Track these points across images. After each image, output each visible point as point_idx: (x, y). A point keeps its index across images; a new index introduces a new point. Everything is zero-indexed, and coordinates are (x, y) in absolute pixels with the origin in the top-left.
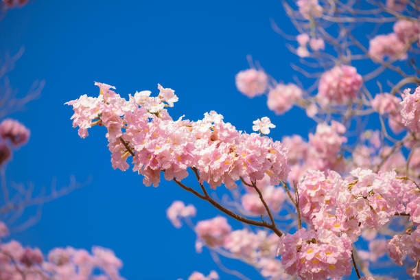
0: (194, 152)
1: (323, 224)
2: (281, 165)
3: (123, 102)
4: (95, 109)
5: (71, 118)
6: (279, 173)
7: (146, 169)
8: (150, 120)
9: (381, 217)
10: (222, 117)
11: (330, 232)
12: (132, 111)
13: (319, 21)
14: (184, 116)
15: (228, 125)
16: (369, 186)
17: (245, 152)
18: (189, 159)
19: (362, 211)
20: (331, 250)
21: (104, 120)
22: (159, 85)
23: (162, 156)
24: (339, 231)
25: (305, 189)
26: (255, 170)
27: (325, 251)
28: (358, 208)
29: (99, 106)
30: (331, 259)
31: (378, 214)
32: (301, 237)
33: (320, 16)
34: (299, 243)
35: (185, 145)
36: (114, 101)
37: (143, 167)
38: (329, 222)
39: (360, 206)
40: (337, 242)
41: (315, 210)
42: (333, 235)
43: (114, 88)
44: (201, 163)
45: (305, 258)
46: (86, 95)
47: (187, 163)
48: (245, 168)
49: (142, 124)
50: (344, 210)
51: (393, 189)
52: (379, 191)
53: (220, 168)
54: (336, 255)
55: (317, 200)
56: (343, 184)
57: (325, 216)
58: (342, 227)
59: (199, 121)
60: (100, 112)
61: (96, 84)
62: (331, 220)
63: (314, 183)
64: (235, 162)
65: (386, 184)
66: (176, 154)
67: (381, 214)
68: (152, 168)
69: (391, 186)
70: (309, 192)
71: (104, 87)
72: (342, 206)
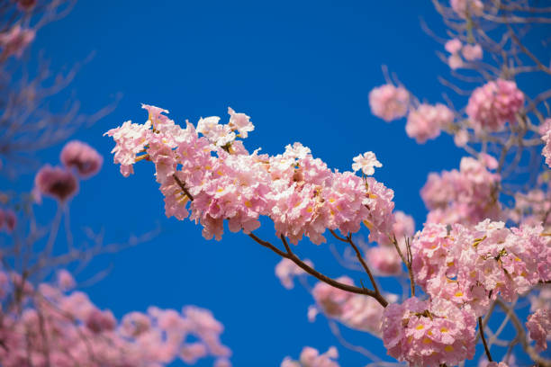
0: (268, 196)
1: (441, 292)
2: (382, 214)
3: (177, 130)
4: (140, 139)
5: (112, 152)
6: (379, 224)
7: (205, 217)
8: (214, 154)
9: (518, 283)
10: (309, 151)
11: (449, 303)
12: (188, 141)
13: (479, 22)
14: (260, 149)
15: (318, 162)
16: (501, 243)
17: (334, 195)
18: (261, 205)
19: (491, 276)
20: (448, 326)
21: (152, 154)
22: (230, 108)
23: (226, 201)
24: (460, 301)
25: (420, 248)
26: (346, 219)
27: (440, 328)
28: (486, 271)
29: (145, 135)
30: (447, 338)
31: (514, 279)
32: (409, 308)
33: (480, 13)
34: (406, 316)
35: (256, 186)
36: (166, 129)
37: (202, 214)
38: (448, 289)
39: (488, 269)
40: (456, 316)
41: (433, 275)
42: (453, 306)
43: (167, 112)
44: (276, 210)
45: (413, 335)
46: (130, 122)
47: (258, 210)
48: (332, 216)
49: (200, 158)
50: (468, 274)
51: (532, 247)
52: (513, 249)
53: (301, 216)
54: (454, 332)
55: (436, 263)
56: (467, 240)
57: (444, 282)
58: (465, 297)
59: (279, 156)
60: (146, 143)
61: (144, 106)
62: (451, 288)
63: (432, 240)
64: (320, 209)
65: (522, 241)
66: (244, 198)
67: (518, 281)
68: (212, 216)
69: (529, 244)
70: (425, 251)
71: (154, 110)
72: (465, 268)
